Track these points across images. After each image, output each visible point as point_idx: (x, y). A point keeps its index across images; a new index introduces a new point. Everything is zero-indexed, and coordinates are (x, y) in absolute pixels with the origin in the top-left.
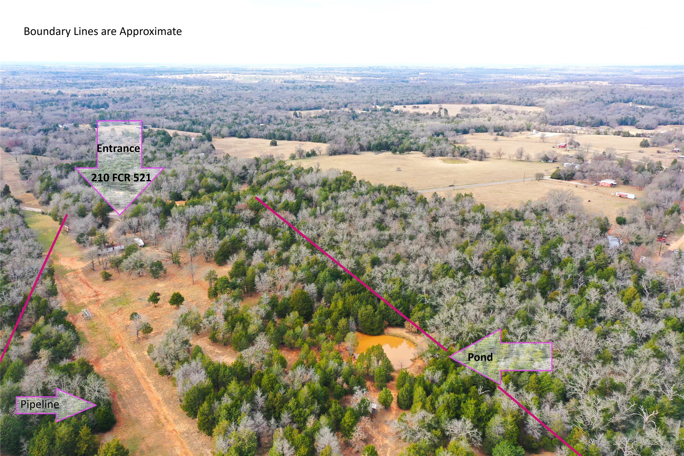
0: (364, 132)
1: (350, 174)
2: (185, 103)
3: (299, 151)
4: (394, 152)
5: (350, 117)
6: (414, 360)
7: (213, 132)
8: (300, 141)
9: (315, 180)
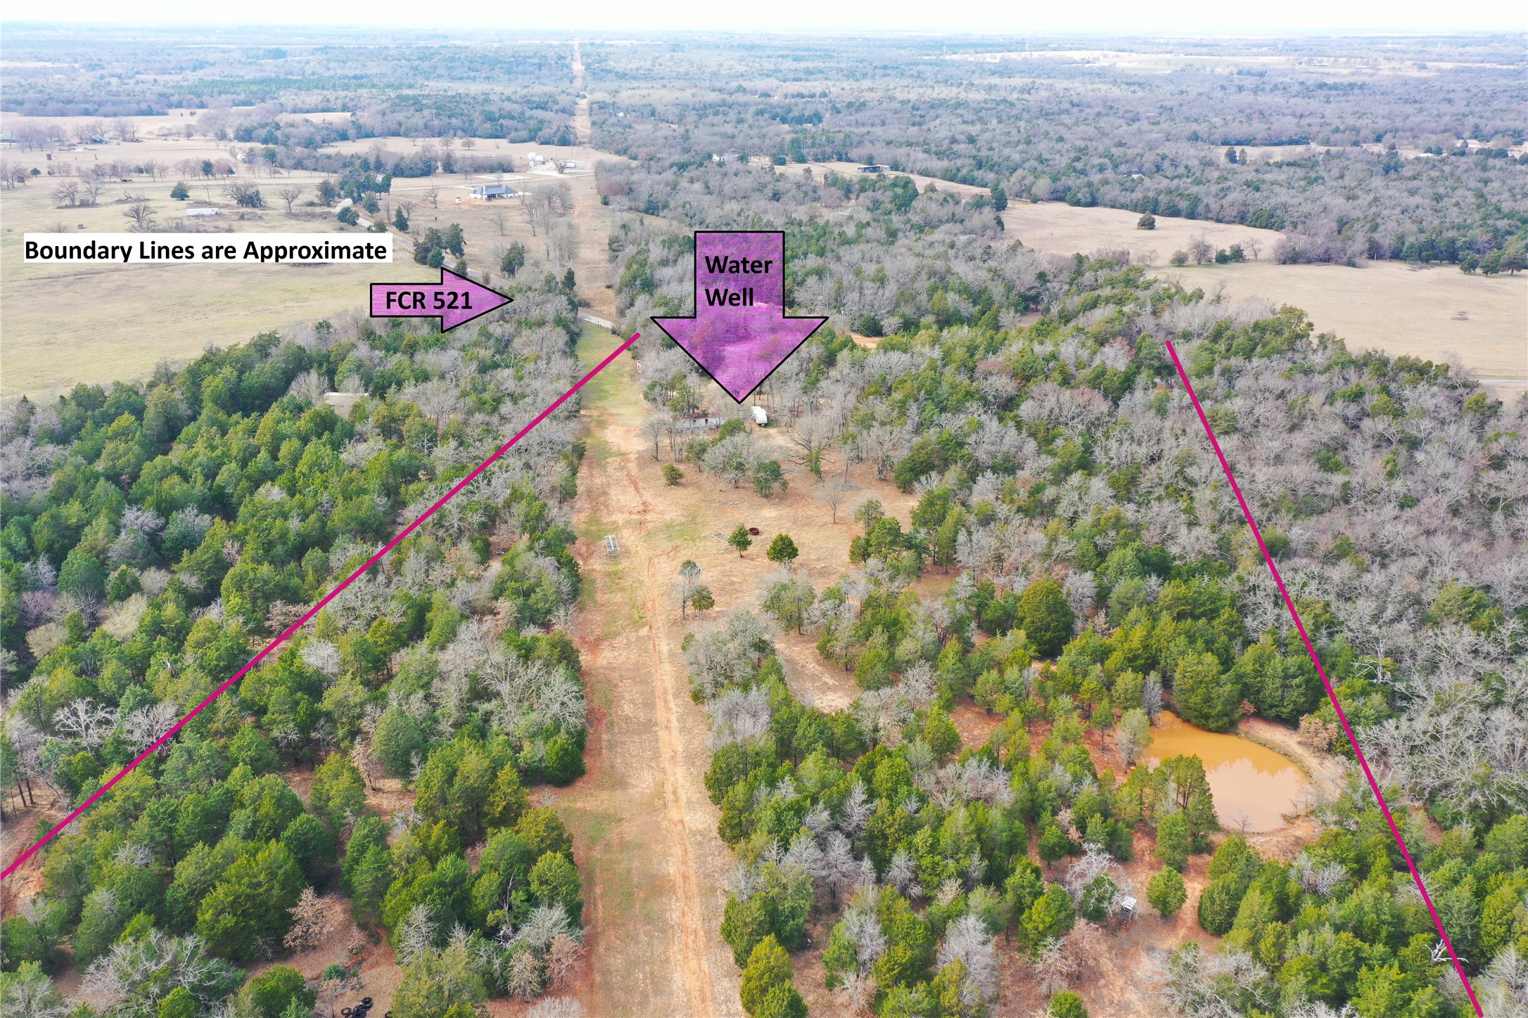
0: (1398, 209)
1: (1300, 316)
2: (980, 119)
3: (1197, 247)
4: (1470, 267)
5: (1379, 168)
6: (1290, 819)
7: (1016, 189)
8: (1219, 221)
9: (1196, 325)
